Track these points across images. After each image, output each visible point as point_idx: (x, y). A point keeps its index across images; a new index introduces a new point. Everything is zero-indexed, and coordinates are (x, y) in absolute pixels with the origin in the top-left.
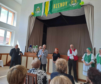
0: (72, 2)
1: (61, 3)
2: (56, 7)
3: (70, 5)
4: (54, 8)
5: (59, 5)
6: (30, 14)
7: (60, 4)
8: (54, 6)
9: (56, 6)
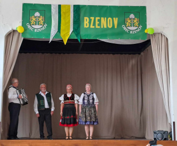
0: (129, 21)
1: (102, 18)
2: (92, 27)
3: (125, 28)
4: (85, 26)
5: (97, 23)
6: (10, 29)
7: (100, 21)
8: (86, 22)
9: (90, 23)
